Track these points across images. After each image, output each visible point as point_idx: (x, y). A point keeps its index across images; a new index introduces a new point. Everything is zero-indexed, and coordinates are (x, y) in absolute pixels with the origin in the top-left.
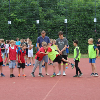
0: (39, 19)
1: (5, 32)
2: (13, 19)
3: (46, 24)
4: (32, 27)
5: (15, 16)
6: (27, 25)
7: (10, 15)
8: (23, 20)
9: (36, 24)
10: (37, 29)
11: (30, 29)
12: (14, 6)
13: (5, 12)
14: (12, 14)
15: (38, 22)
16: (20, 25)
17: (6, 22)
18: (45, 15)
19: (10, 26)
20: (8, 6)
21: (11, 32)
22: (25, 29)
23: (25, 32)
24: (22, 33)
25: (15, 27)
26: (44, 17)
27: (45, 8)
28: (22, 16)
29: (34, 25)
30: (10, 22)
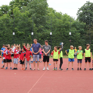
0: (33, 32)
1: (11, 40)
2: (16, 31)
3: (38, 35)
4: (28, 37)
5: (17, 29)
6: (25, 35)
7: (14, 28)
8: (23, 32)
9: (31, 35)
10: (32, 38)
11: (27, 38)
12: (17, 23)
13: (11, 27)
14: (16, 28)
15: (32, 34)
16: (21, 35)
17: (11, 33)
18: (37, 29)
19: (14, 36)
20: (13, 23)
21: (15, 40)
22: (24, 38)
23: (24, 40)
24: (22, 41)
25: (17, 37)
26: (36, 31)
27: (37, 25)
28: (22, 30)
29: (30, 36)
30: (14, 34)
